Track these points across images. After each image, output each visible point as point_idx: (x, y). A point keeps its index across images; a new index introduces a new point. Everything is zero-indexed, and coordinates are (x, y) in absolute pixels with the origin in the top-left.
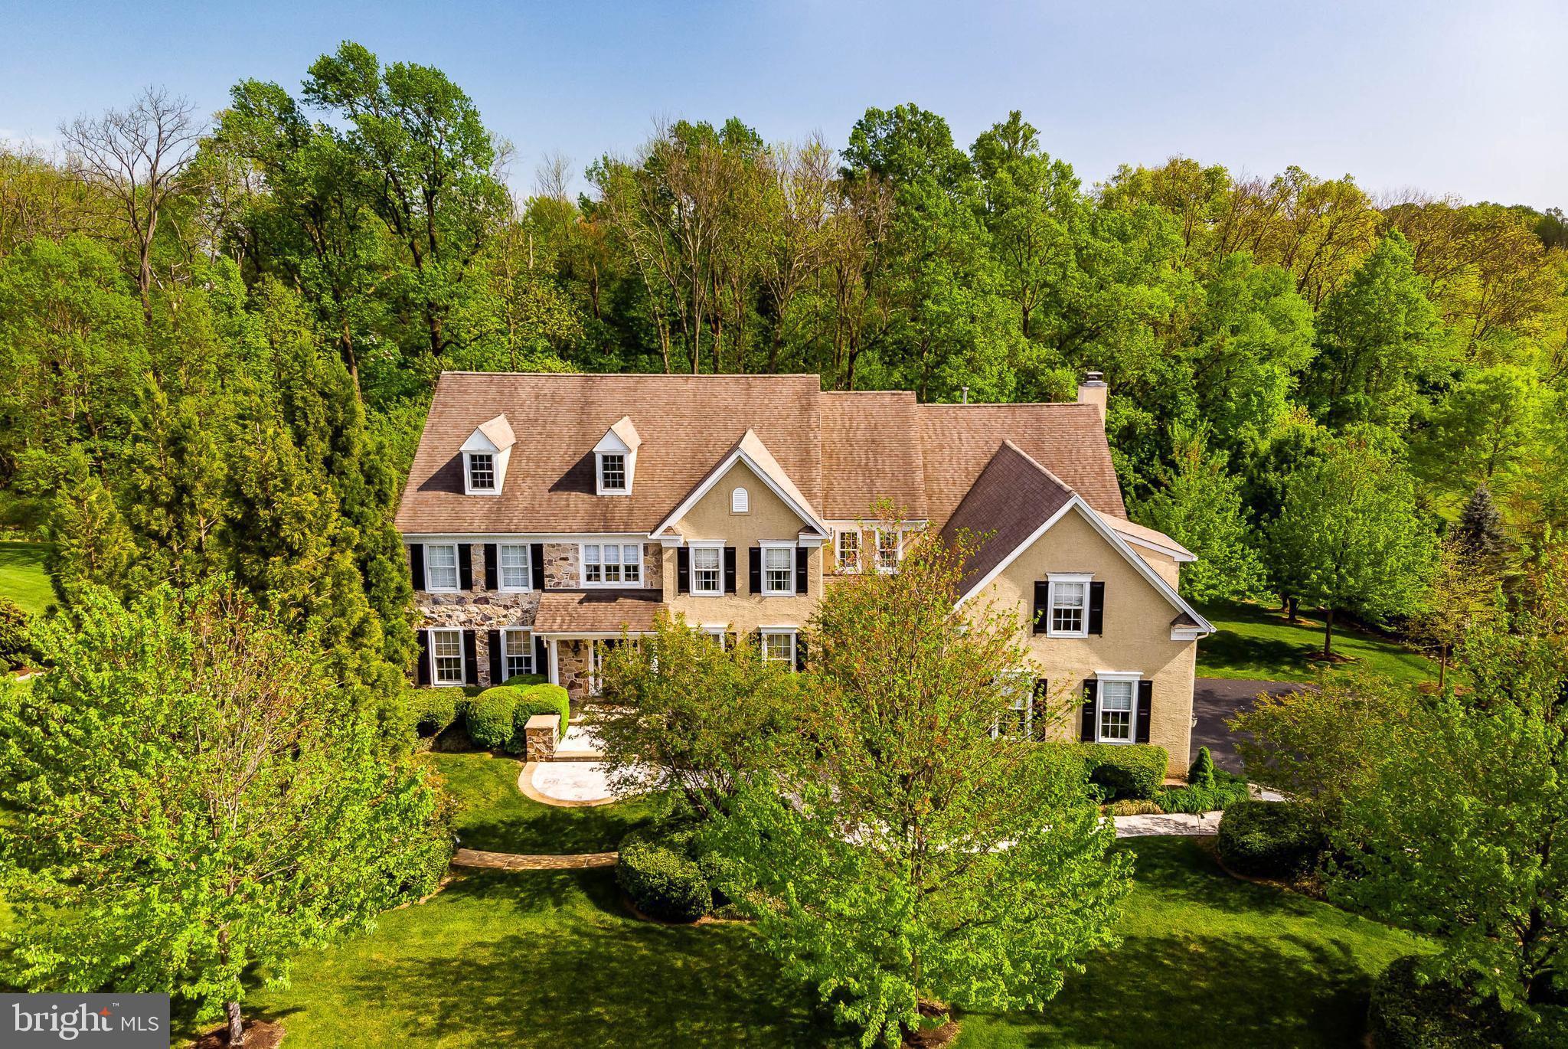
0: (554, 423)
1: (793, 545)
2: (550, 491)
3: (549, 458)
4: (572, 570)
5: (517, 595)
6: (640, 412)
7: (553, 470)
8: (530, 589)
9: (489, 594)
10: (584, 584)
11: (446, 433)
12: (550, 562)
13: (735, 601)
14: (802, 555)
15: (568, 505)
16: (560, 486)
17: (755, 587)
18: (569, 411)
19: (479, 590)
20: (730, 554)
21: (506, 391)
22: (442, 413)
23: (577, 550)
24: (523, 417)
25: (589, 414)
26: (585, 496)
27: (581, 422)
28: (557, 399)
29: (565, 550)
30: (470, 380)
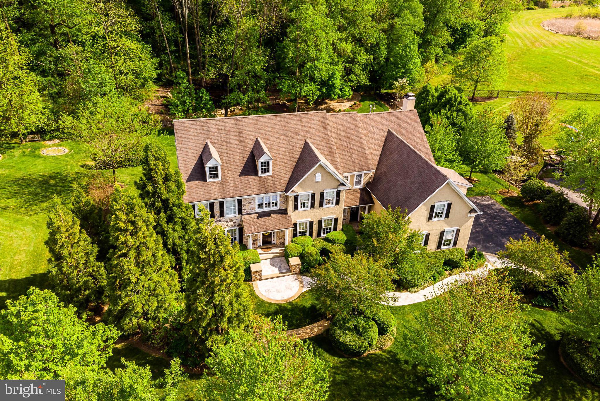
0: (230, 143)
1: (335, 190)
2: (240, 176)
3: (234, 161)
4: (253, 206)
5: (232, 218)
6: (262, 134)
7: (238, 166)
8: (237, 215)
9: (221, 218)
10: (258, 210)
11: (187, 152)
12: (244, 205)
13: (314, 210)
14: (338, 193)
15: (249, 182)
16: (242, 174)
17: (321, 205)
18: (234, 136)
19: (217, 218)
20: (313, 196)
21: (205, 128)
22: (182, 142)
23: (255, 199)
24: (216, 141)
25: (243, 137)
26: (254, 177)
27: (241, 142)
28: (227, 131)
29: (250, 200)
30: (187, 123)
